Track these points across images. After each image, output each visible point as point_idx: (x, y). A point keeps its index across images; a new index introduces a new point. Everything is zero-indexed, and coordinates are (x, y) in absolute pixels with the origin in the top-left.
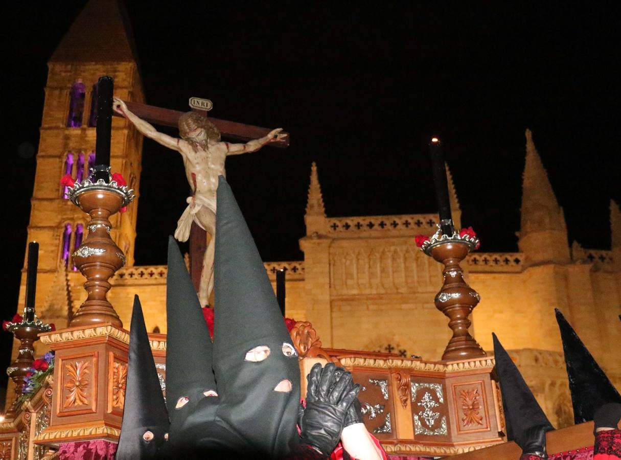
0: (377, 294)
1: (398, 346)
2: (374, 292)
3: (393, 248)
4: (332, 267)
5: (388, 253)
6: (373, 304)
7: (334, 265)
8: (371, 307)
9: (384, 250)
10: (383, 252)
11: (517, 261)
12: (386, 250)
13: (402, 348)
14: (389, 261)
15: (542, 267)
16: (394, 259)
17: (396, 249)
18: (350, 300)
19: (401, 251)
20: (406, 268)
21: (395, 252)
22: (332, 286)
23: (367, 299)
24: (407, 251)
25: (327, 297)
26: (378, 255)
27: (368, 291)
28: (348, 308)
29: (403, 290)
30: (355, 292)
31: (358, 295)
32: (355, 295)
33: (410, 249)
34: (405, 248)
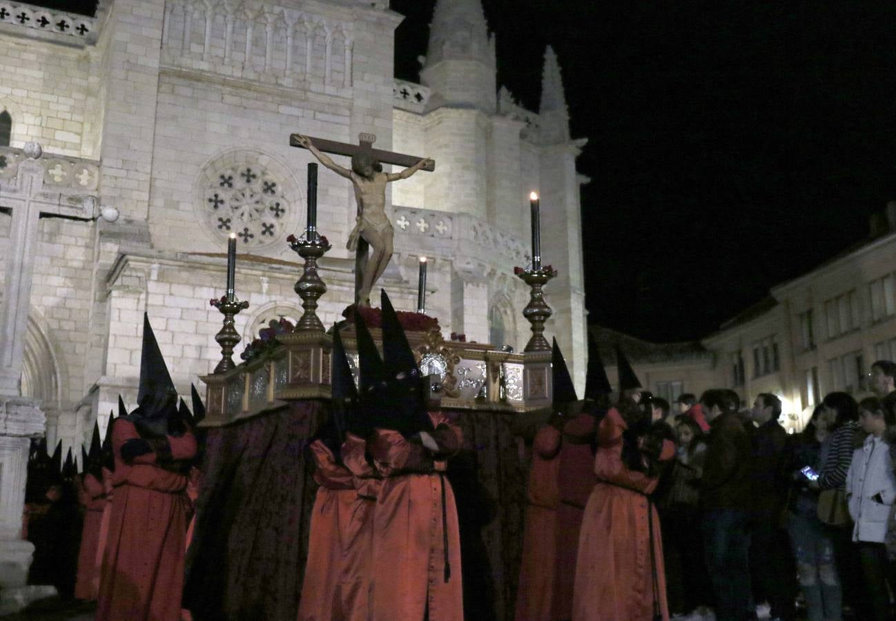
0: (242, 78)
1: (264, 173)
2: (238, 74)
3: (277, 9)
4: (168, 13)
5: (267, 15)
6: (231, 94)
7: (172, 12)
8: (228, 99)
9: (262, 7)
10: (261, 13)
11: (419, 97)
12: (266, 9)
13: (270, 178)
14: (269, 29)
15: (461, 111)
16: (276, 29)
17: (282, 12)
18: (193, 78)
19: (291, 17)
20: (295, 49)
21: (281, 17)
22: (164, 47)
23: (224, 83)
24: (300, 21)
25: (154, 64)
26: (251, 15)
27: (226, 70)
28: (187, 91)
29: (287, 82)
30: (204, 66)
31: (209, 72)
32: (203, 70)
33: (305, 18)
34: (296, 14)
